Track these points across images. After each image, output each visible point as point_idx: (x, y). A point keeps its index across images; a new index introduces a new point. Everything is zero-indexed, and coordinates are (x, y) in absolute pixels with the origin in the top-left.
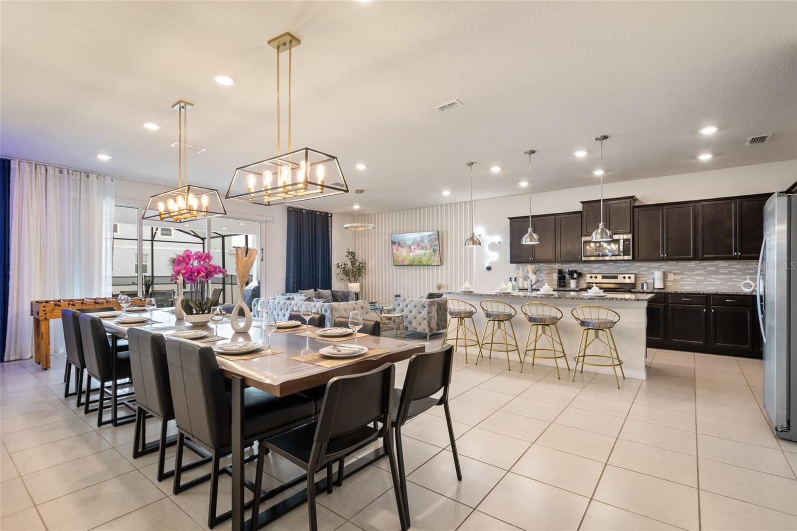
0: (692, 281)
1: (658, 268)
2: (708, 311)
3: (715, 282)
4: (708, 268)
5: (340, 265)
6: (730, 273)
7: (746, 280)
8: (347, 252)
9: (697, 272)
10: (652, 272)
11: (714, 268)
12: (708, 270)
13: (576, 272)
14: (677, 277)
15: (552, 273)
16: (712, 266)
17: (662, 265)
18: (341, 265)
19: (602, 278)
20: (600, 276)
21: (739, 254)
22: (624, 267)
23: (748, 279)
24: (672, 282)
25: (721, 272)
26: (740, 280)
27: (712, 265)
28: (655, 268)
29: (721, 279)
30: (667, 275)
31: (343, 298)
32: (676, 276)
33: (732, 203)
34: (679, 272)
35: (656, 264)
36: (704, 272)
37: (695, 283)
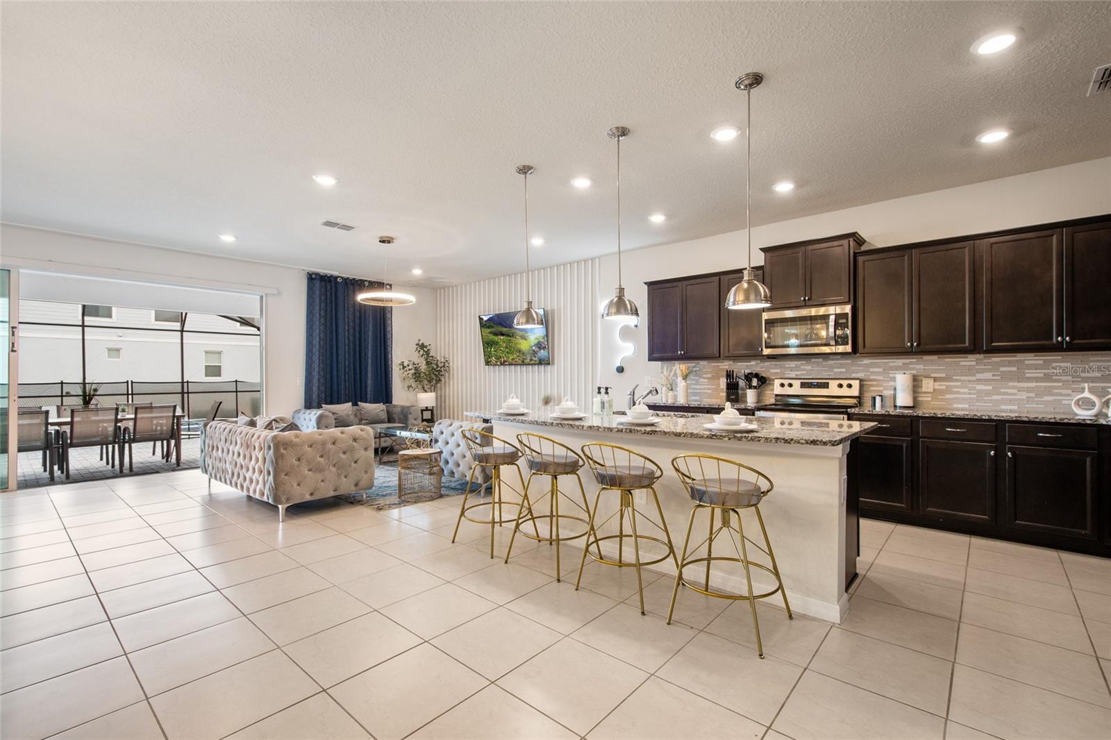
0: (969, 394)
1: (902, 369)
2: (1000, 455)
3: (1015, 394)
4: (1002, 369)
5: (405, 364)
6: (1047, 378)
7: (1083, 392)
8: (417, 345)
9: (979, 376)
10: (891, 375)
11: (1015, 369)
12: (1001, 372)
13: (757, 376)
14: (940, 386)
15: (718, 378)
16: (1010, 364)
17: (911, 363)
18: (408, 365)
19: (801, 387)
20: (797, 384)
21: (1067, 338)
22: (841, 366)
23: (1087, 389)
24: (930, 395)
25: (1027, 375)
26: (1069, 392)
27: (1009, 362)
28: (898, 368)
29: (1029, 390)
30: (922, 381)
31: (402, 417)
32: (936, 384)
33: (1053, 235)
34: (944, 375)
35: (899, 362)
36: (993, 375)
37: (975, 396)
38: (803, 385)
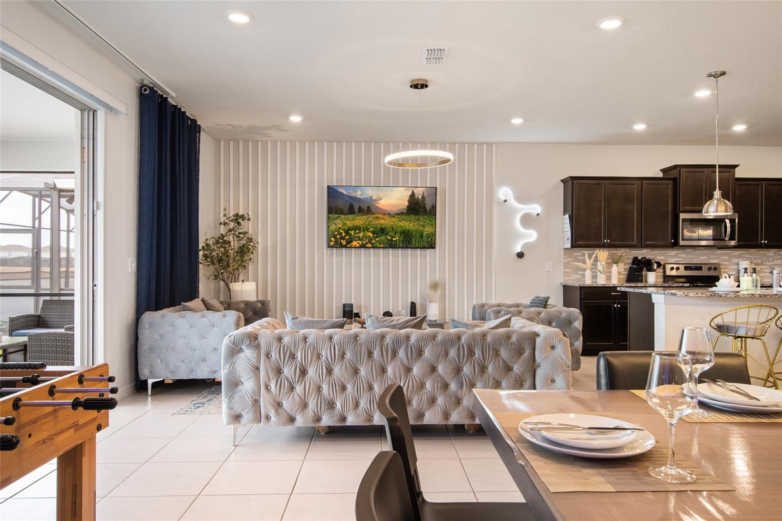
10: (735, 261)
20: (682, 267)
38: (686, 268)
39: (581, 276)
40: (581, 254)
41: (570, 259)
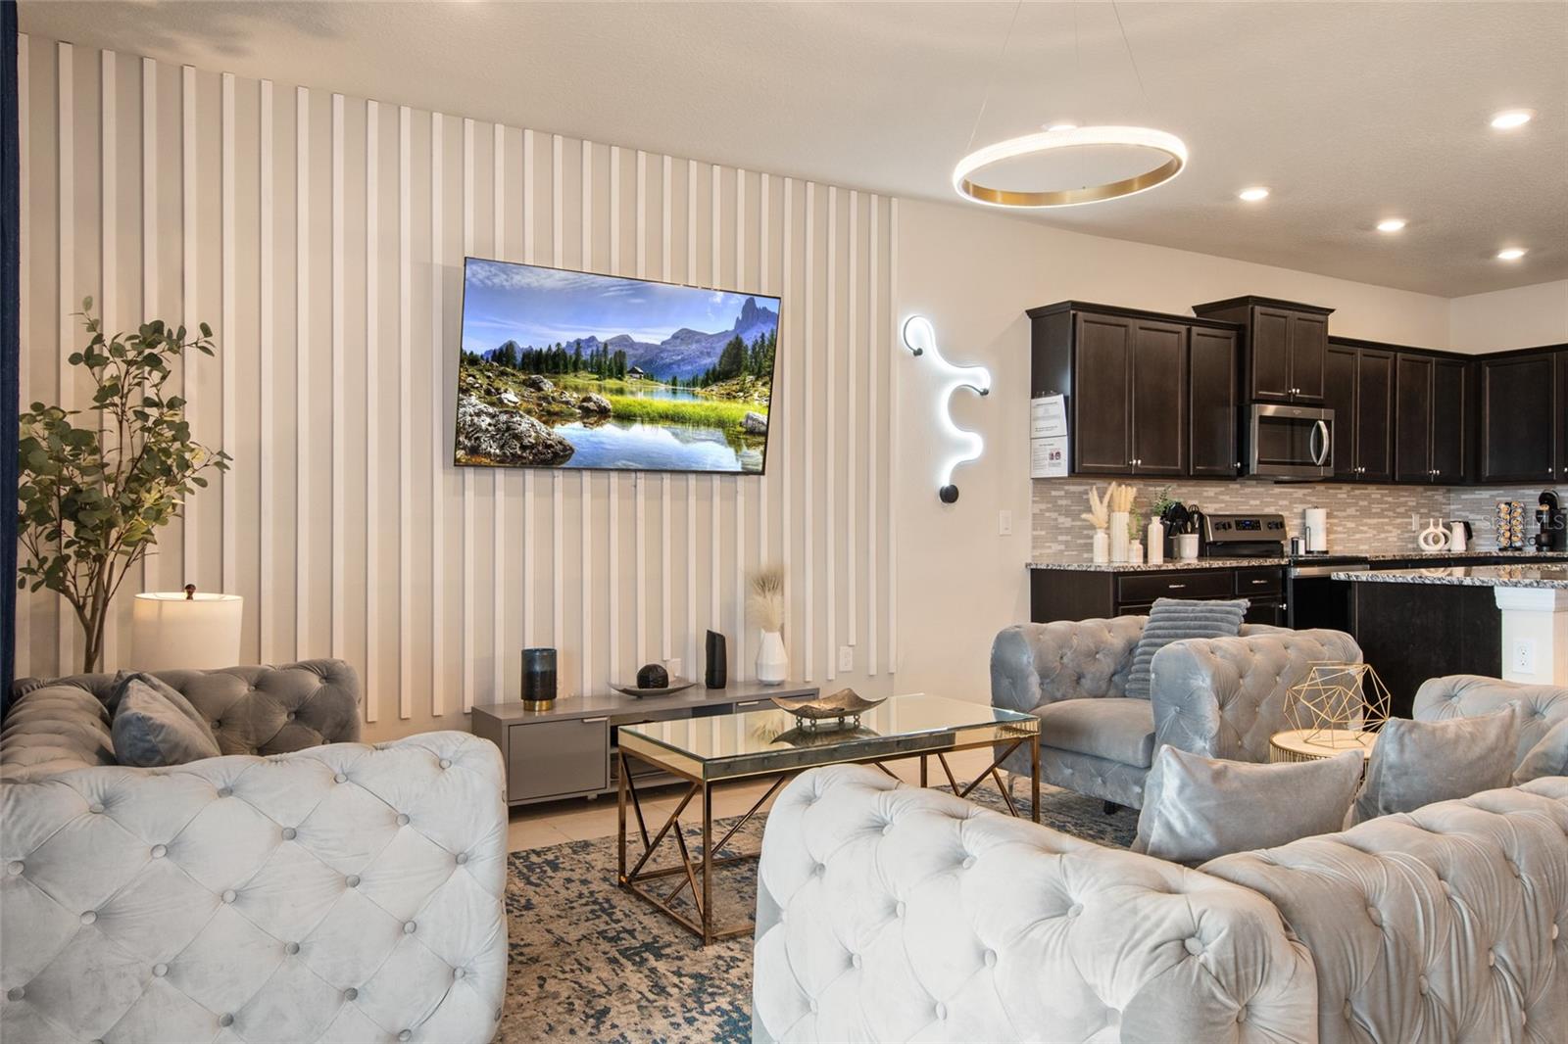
37: (1346, 535)
38: (1238, 525)
39: (1062, 547)
40: (1062, 493)
41: (1043, 506)
